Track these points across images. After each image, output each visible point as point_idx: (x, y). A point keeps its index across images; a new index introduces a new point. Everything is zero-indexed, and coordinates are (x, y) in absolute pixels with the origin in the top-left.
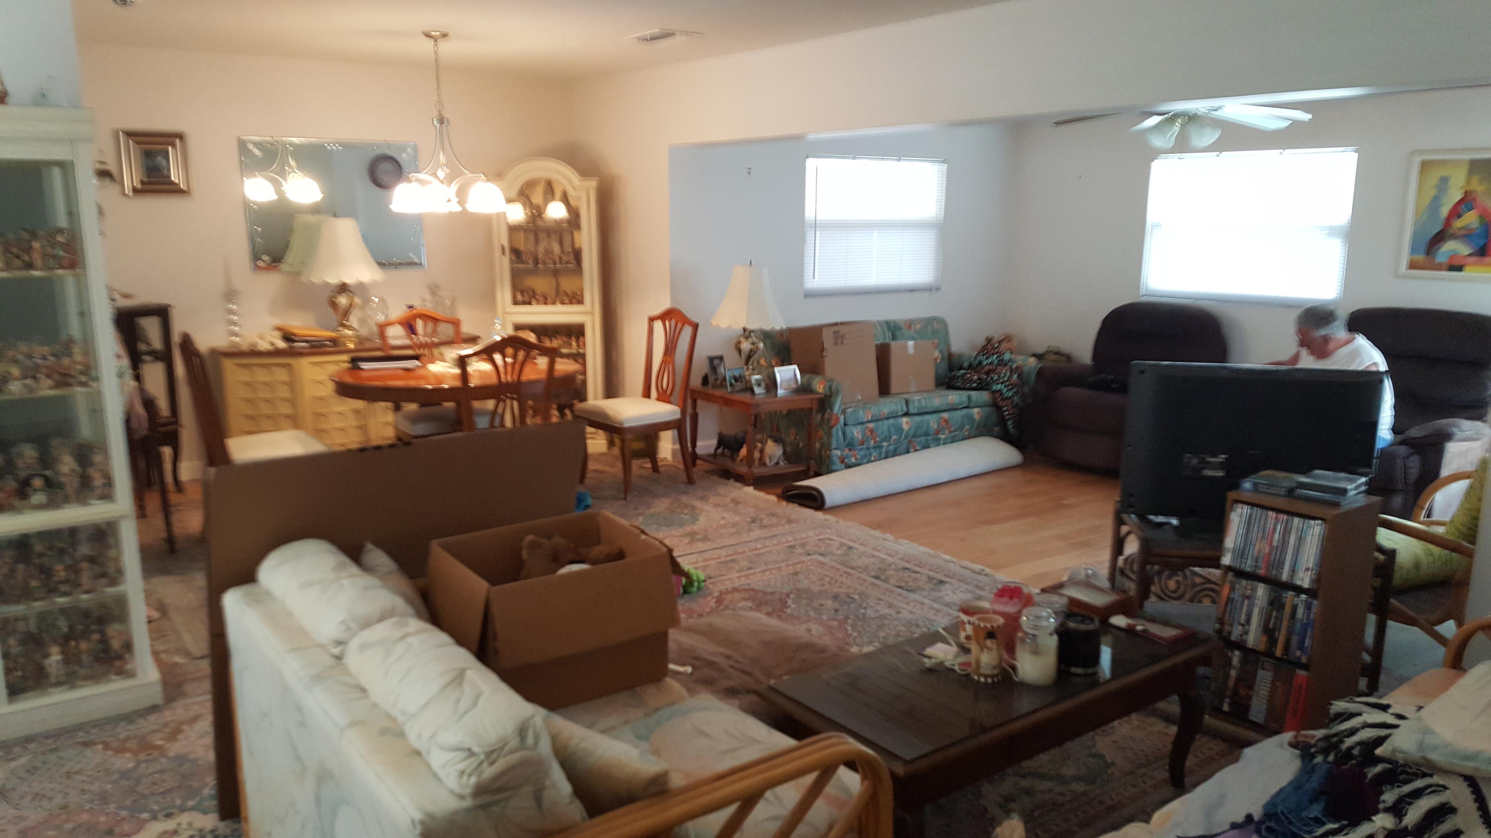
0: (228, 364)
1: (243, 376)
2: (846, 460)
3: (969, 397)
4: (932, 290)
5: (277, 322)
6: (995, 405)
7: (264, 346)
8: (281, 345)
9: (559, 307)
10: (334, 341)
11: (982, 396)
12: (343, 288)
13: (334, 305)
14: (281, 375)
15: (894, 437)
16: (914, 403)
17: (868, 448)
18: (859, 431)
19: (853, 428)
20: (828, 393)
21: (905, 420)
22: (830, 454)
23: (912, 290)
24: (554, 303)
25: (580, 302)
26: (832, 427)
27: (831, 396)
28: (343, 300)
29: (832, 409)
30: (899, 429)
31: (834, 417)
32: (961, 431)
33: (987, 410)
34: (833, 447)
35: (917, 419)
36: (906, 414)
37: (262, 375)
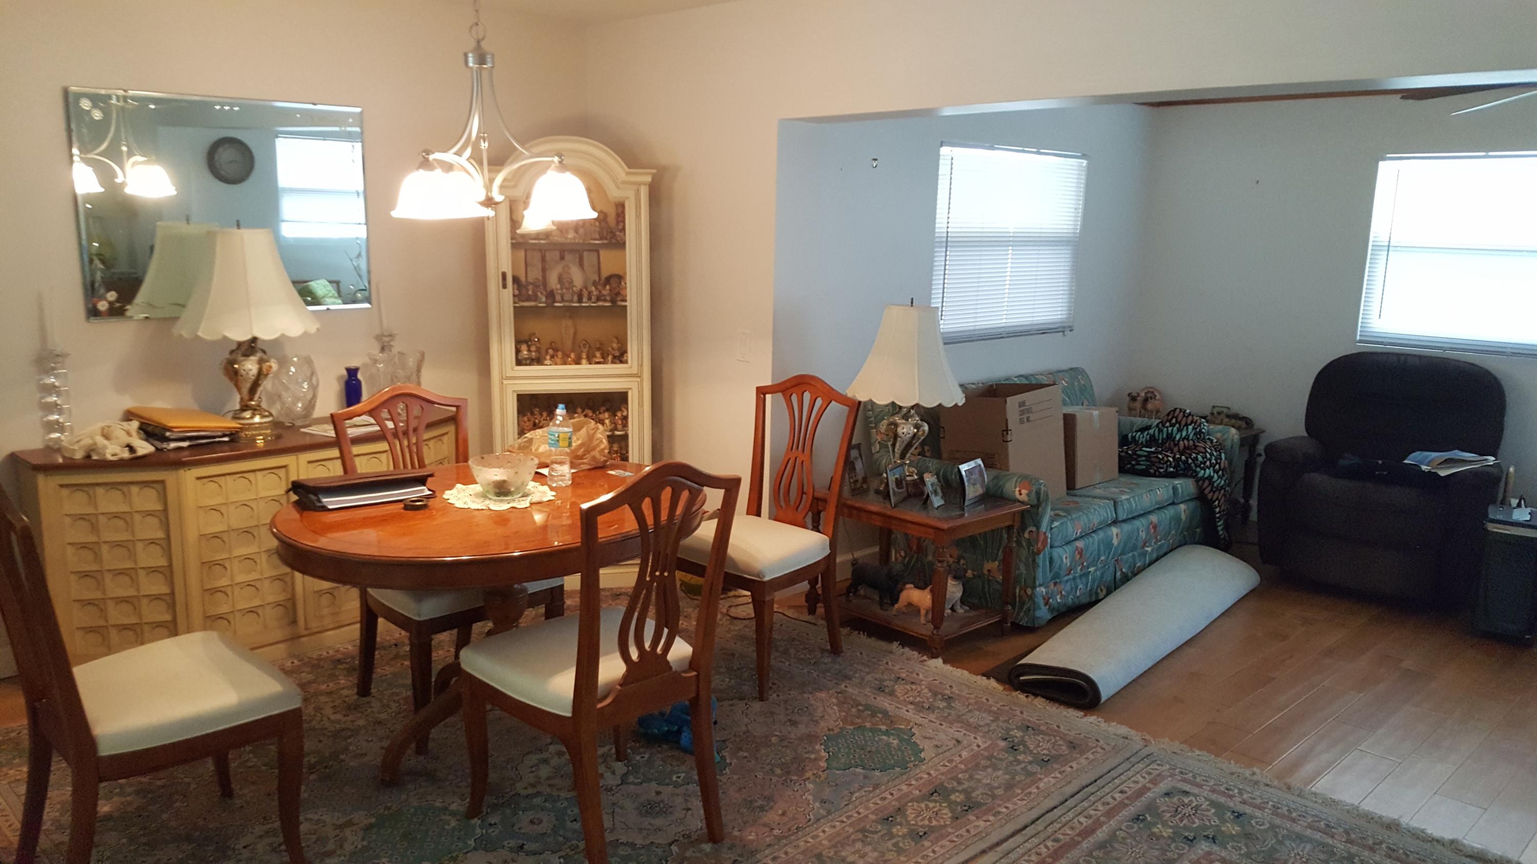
0: (46, 485)
1: (76, 503)
2: (1051, 600)
3: (1175, 489)
4: (1063, 332)
5: (128, 403)
6: (1201, 498)
7: (113, 451)
8: (144, 448)
9: (585, 368)
10: (234, 436)
11: (1185, 486)
12: (251, 347)
13: (234, 375)
14: (146, 500)
15: (1103, 558)
16: (1122, 505)
17: (1074, 579)
18: (1068, 556)
19: (1060, 550)
20: (1035, 502)
21: (1114, 530)
22: (1033, 592)
23: (1044, 331)
24: (578, 362)
25: (620, 357)
26: (1038, 553)
27: (1037, 506)
28: (250, 366)
29: (1038, 526)
30: (1108, 544)
31: (1042, 537)
32: (1166, 540)
33: (1192, 504)
34: (1037, 583)
35: (1127, 527)
36: (1115, 522)
37: (110, 502)
